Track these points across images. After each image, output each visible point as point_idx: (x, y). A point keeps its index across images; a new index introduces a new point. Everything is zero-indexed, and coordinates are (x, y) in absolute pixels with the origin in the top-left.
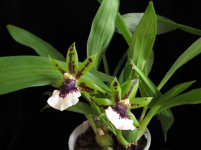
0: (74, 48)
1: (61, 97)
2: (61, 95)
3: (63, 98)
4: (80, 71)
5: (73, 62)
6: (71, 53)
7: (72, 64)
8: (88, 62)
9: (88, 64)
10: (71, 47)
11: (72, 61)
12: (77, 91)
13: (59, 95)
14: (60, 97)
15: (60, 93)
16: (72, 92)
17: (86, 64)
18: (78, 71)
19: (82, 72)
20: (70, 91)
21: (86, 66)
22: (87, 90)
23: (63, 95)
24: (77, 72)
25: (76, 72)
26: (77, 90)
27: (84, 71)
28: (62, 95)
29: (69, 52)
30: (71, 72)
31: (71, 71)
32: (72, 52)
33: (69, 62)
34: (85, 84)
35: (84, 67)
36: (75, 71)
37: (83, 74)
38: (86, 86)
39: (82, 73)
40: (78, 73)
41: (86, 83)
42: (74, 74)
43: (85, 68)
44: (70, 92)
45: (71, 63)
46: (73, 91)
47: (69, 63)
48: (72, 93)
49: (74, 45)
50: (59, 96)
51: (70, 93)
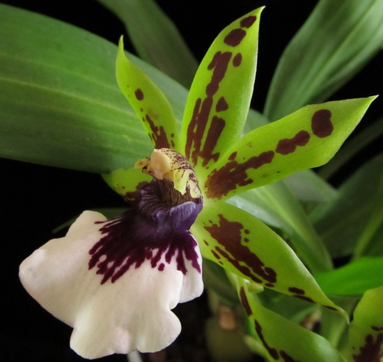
0: (253, 32)
1: (96, 269)
2: (101, 253)
3: (101, 277)
4: (240, 160)
5: (223, 105)
6: (228, 55)
7: (213, 113)
8: (308, 128)
9: (302, 138)
10: (235, 25)
11: (216, 98)
12: (188, 264)
13: (92, 252)
14: (91, 265)
15: (102, 241)
16: (163, 260)
17: (290, 134)
18: (233, 155)
19: (251, 173)
20: (155, 252)
21: (286, 146)
22: (242, 264)
23: (110, 265)
24: (223, 160)
25: (216, 157)
26: (193, 256)
27: (265, 168)
28: (103, 258)
29: (218, 45)
30: (193, 149)
31: (198, 145)
32: (235, 51)
33: (204, 96)
34: (243, 235)
35: (273, 147)
36: (214, 152)
37: (250, 181)
38: (243, 243)
39: (245, 176)
40: (229, 166)
41: (247, 232)
42: (205, 164)
43: (278, 156)
44: (149, 256)
45: (208, 102)
46: (168, 259)
47: (199, 101)
48: (162, 268)
49: (254, 19)
50: (90, 257)
51: (147, 264)
